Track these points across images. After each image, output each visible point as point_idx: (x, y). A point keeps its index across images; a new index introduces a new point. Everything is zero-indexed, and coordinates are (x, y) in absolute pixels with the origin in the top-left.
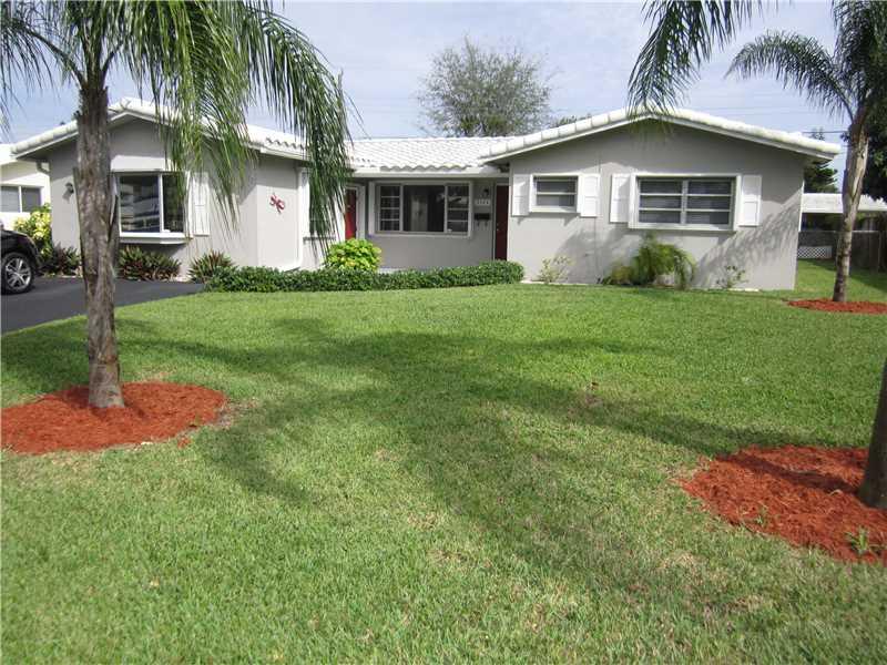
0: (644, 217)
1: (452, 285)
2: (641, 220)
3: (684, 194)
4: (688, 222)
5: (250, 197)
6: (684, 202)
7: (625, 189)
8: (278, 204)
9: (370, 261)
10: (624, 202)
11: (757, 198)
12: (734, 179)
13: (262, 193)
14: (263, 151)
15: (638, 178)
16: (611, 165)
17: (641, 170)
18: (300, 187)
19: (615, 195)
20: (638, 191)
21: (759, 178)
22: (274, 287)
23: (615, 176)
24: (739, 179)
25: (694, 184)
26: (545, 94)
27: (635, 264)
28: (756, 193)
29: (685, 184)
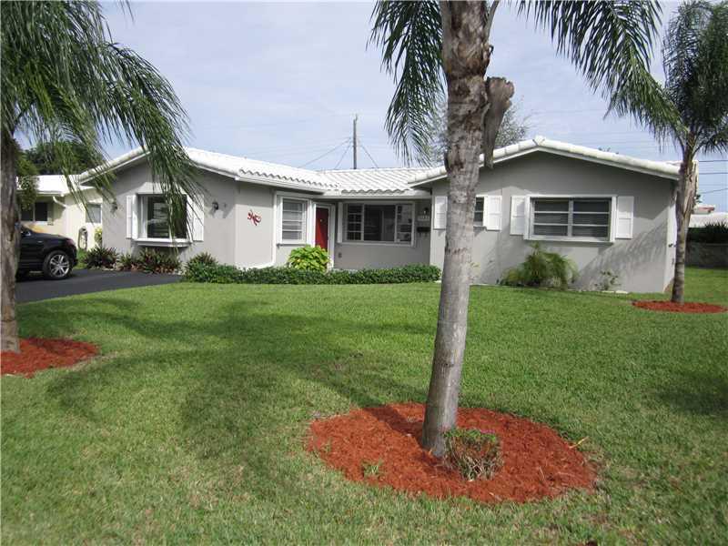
0: (538, 230)
1: (374, 282)
2: (536, 233)
3: (571, 212)
4: (574, 235)
5: (230, 214)
6: (570, 218)
7: (522, 208)
8: (255, 219)
9: (319, 262)
10: (521, 218)
11: (630, 215)
12: (611, 199)
13: (241, 210)
14: (237, 179)
15: (532, 199)
16: (512, 188)
17: (535, 191)
18: (275, 206)
19: (514, 213)
20: (533, 209)
21: (632, 198)
22: (229, 279)
23: (514, 197)
24: (614, 199)
25: (579, 204)
26: (523, 131)
27: (521, 269)
28: (629, 211)
29: (571, 203)
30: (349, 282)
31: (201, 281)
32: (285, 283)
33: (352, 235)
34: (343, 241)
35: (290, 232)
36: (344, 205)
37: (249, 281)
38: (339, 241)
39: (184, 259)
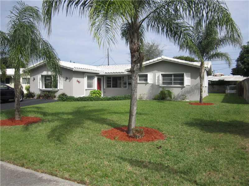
0: (164, 83)
1: (115, 100)
2: (163, 84)
3: (173, 78)
4: (174, 84)
5: (71, 80)
6: (173, 79)
7: (159, 77)
8: (79, 82)
9: (99, 94)
10: (158, 80)
11: (190, 78)
12: (184, 74)
13: (75, 79)
14: (73, 70)
15: (162, 74)
16: (156, 71)
17: (162, 72)
18: (85, 78)
20: (162, 77)
21: (190, 73)
22: (72, 100)
23: (156, 74)
24: (185, 74)
25: (175, 75)
26: (162, 52)
27: (159, 95)
28: (189, 77)
29: (173, 75)
30: (108, 100)
31: (64, 101)
32: (89, 101)
33: (109, 86)
34: (106, 88)
35: (90, 86)
36: (106, 77)
37: (78, 101)
38: (105, 88)
39: (57, 95)
